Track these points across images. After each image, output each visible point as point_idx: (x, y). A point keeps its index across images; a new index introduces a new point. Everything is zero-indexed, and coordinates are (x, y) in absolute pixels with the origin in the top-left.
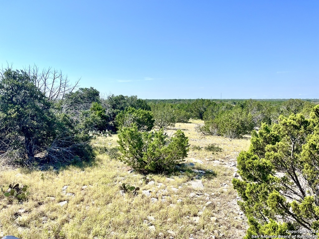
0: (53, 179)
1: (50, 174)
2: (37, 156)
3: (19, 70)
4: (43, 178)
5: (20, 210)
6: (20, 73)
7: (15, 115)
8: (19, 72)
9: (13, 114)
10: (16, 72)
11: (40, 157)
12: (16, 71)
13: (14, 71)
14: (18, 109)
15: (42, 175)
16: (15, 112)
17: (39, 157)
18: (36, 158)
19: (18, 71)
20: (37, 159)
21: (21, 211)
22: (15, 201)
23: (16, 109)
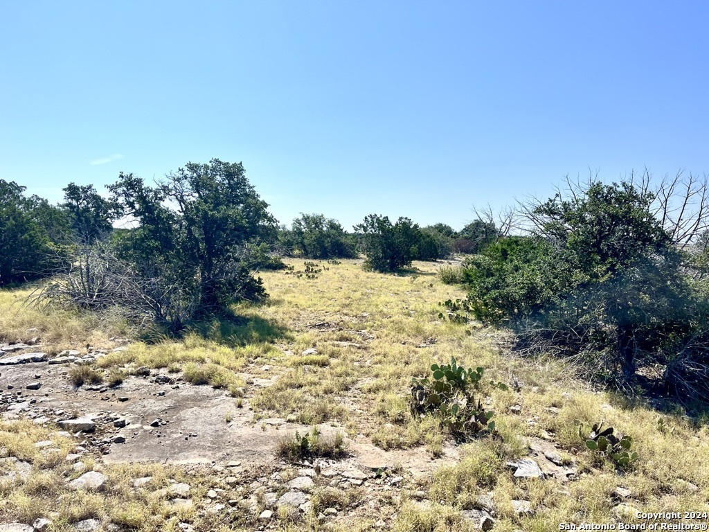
0: (686, 438)
1: (679, 424)
2: (640, 374)
3: (619, 184)
4: (661, 430)
5: (619, 489)
6: (621, 189)
7: (606, 277)
8: (618, 187)
9: (603, 276)
10: (611, 188)
11: (648, 376)
12: (612, 186)
13: (607, 187)
14: (613, 266)
15: (661, 422)
16: (606, 272)
17: (645, 377)
18: (639, 376)
19: (615, 184)
20: (642, 380)
21: (623, 492)
22: (608, 465)
23: (608, 266)
